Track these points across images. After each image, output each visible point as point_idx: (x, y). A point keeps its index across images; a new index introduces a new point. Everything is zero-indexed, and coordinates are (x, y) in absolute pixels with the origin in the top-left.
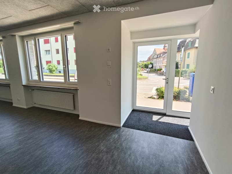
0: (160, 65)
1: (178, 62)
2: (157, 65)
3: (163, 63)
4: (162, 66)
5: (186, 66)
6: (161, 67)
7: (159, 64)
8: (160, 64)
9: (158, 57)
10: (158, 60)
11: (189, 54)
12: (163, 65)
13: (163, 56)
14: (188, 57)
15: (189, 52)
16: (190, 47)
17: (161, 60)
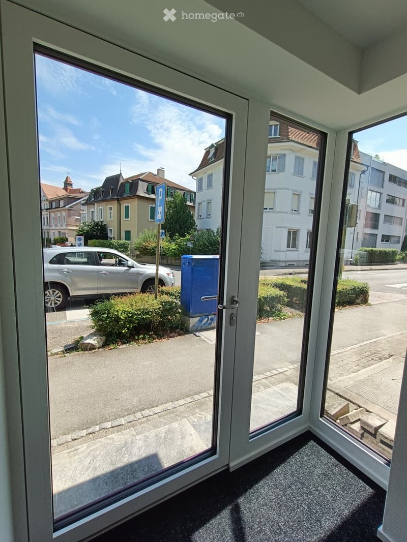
0: (59, 227)
1: (105, 225)
2: (53, 227)
3: (68, 225)
4: (67, 232)
5: (123, 235)
6: (65, 234)
7: (56, 225)
8: (61, 226)
9: (54, 207)
10: (53, 215)
11: (127, 208)
12: (69, 228)
13: (67, 207)
14: (127, 216)
15: (127, 205)
16: (127, 194)
17: (61, 215)
